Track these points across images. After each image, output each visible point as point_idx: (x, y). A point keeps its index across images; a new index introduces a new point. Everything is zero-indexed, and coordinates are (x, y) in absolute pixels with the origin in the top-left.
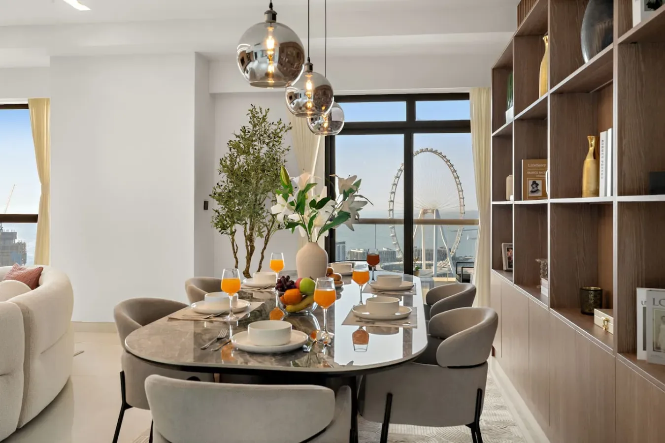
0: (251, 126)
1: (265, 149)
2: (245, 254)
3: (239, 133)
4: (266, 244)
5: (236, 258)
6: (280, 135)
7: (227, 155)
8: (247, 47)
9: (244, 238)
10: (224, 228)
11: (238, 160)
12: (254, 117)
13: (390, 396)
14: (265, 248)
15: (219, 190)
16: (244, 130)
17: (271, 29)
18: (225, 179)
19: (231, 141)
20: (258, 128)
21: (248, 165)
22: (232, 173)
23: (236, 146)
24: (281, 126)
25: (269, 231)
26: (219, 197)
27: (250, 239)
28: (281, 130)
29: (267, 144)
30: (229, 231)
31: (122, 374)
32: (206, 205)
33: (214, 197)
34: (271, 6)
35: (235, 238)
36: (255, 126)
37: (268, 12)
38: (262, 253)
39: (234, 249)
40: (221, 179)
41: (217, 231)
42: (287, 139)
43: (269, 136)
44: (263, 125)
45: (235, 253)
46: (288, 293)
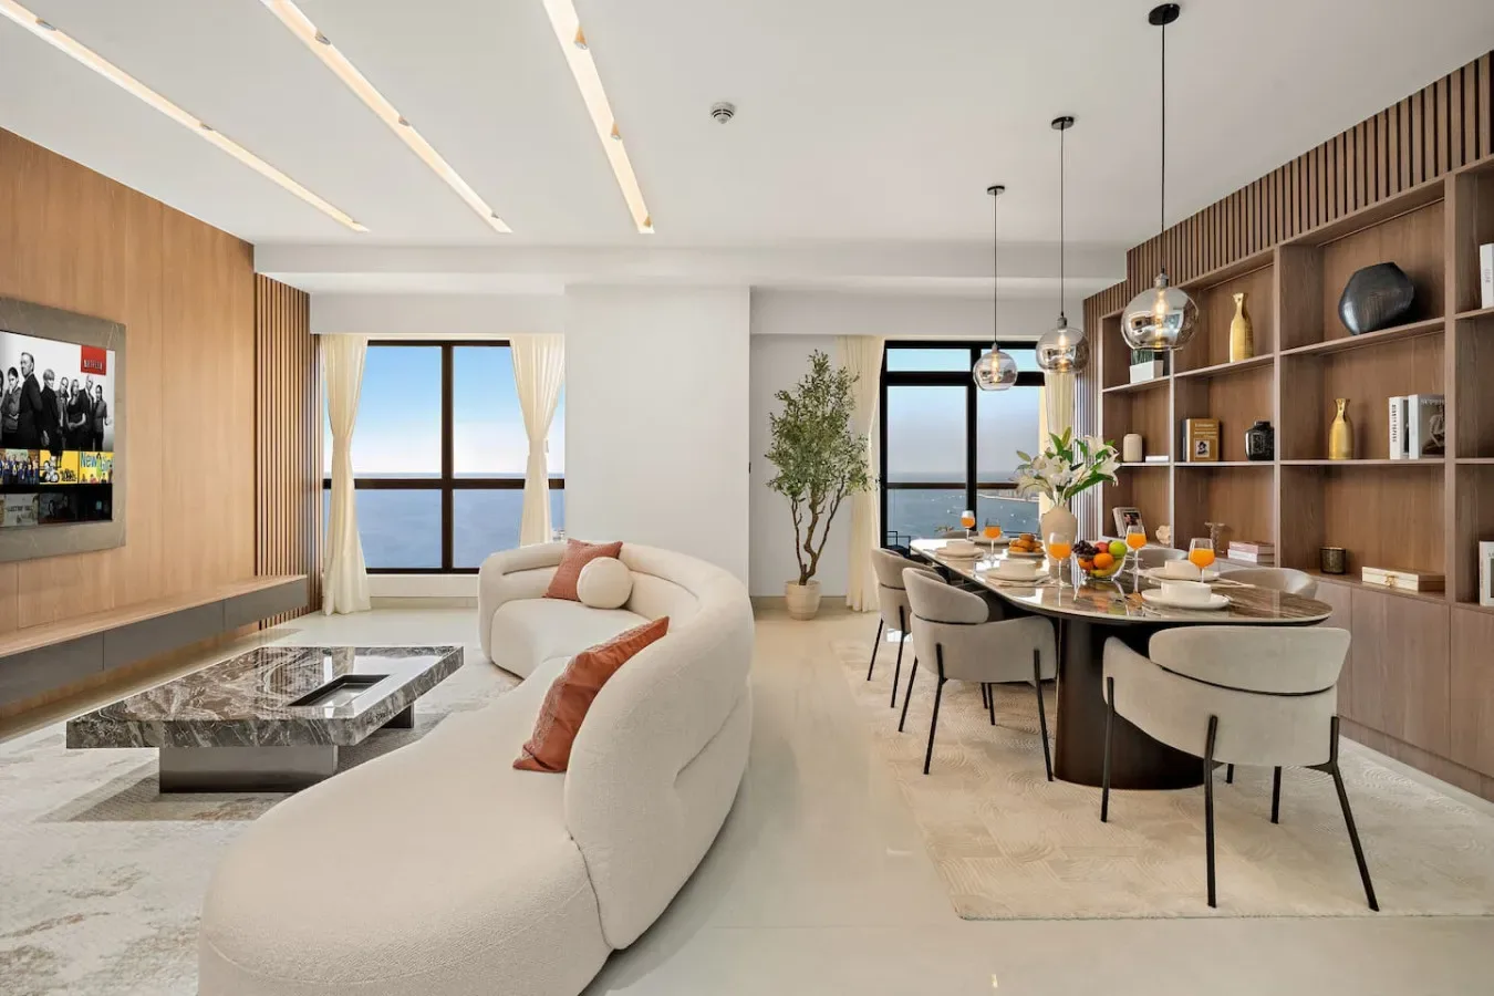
2: (809, 523)
15: (772, 450)
18: (777, 437)
24: (846, 375)
26: (777, 458)
28: (847, 379)
38: (828, 525)
39: (795, 520)
44: (827, 373)
45: (796, 525)
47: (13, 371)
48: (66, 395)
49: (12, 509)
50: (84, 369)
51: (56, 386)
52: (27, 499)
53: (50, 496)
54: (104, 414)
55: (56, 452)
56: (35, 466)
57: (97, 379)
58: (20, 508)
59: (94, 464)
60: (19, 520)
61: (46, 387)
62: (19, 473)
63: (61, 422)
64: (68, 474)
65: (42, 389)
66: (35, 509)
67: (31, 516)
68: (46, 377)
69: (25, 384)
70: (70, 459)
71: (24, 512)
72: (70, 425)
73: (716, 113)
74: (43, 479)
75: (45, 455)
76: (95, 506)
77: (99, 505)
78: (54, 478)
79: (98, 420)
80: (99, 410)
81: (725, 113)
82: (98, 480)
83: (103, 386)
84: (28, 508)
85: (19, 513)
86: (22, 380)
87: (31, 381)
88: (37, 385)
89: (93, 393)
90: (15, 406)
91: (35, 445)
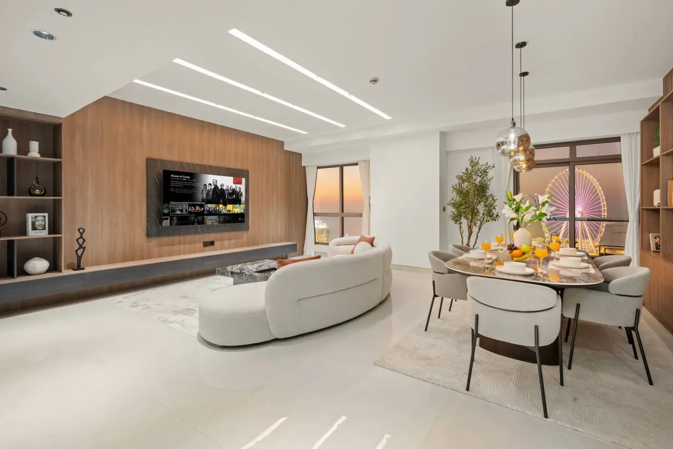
0: (470, 167)
1: (479, 179)
2: (468, 235)
3: (465, 171)
4: (479, 230)
5: (462, 237)
6: (487, 171)
7: (457, 183)
8: (500, 140)
9: (467, 226)
10: (456, 221)
11: (463, 185)
12: (472, 162)
13: (578, 306)
14: (479, 232)
15: (453, 202)
16: (467, 169)
17: (512, 130)
18: (455, 195)
19: (458, 176)
20: (474, 168)
21: (468, 188)
22: (460, 192)
23: (461, 178)
24: (487, 166)
25: (481, 223)
26: (454, 205)
27: (470, 227)
28: (488, 168)
29: (480, 176)
30: (458, 222)
31: (434, 282)
32: (444, 209)
33: (450, 205)
34: (513, 120)
35: (462, 225)
36: (472, 167)
37: (512, 123)
38: (477, 235)
39: (461, 232)
40: (452, 196)
41: (452, 222)
42: (491, 173)
43: (481, 172)
44: (477, 166)
45: (462, 234)
46: (515, 252)
47: (210, 184)
48: (228, 190)
49: (209, 220)
50: (234, 183)
51: (225, 188)
52: (216, 217)
53: (223, 217)
54: (241, 195)
55: (225, 205)
56: (218, 208)
57: (239, 186)
58: (212, 220)
59: (238, 208)
60: (212, 223)
61: (221, 188)
62: (212, 210)
63: (227, 197)
64: (229, 211)
65: (220, 188)
66: (218, 220)
67: (216, 222)
68: (221, 186)
69: (214, 188)
70: (230, 207)
71: (214, 220)
72: (230, 198)
73: (371, 81)
74: (221, 212)
75: (221, 206)
76: (238, 219)
77: (240, 219)
78: (224, 211)
79: (239, 197)
80: (240, 194)
81: (375, 81)
82: (239, 212)
83: (242, 188)
84: (215, 219)
85: (212, 221)
86: (213, 187)
87: (216, 187)
88: (218, 188)
89: (238, 189)
90: (211, 193)
91: (218, 203)
